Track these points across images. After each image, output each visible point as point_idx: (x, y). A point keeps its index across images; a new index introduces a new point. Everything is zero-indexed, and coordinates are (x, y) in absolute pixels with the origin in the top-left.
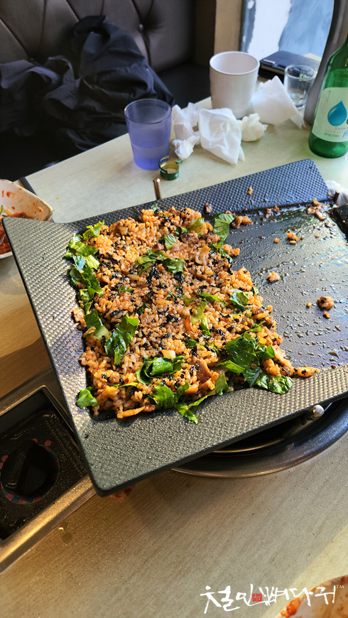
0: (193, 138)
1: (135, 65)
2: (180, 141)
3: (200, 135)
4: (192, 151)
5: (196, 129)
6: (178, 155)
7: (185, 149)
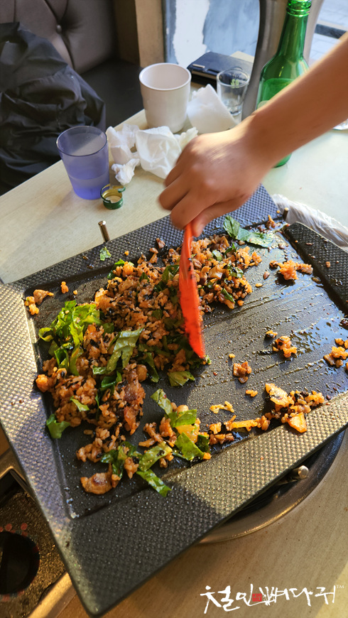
0: (133, 162)
1: (59, 73)
2: (119, 166)
3: (139, 157)
4: (133, 174)
5: (134, 150)
6: (120, 181)
7: (126, 174)
